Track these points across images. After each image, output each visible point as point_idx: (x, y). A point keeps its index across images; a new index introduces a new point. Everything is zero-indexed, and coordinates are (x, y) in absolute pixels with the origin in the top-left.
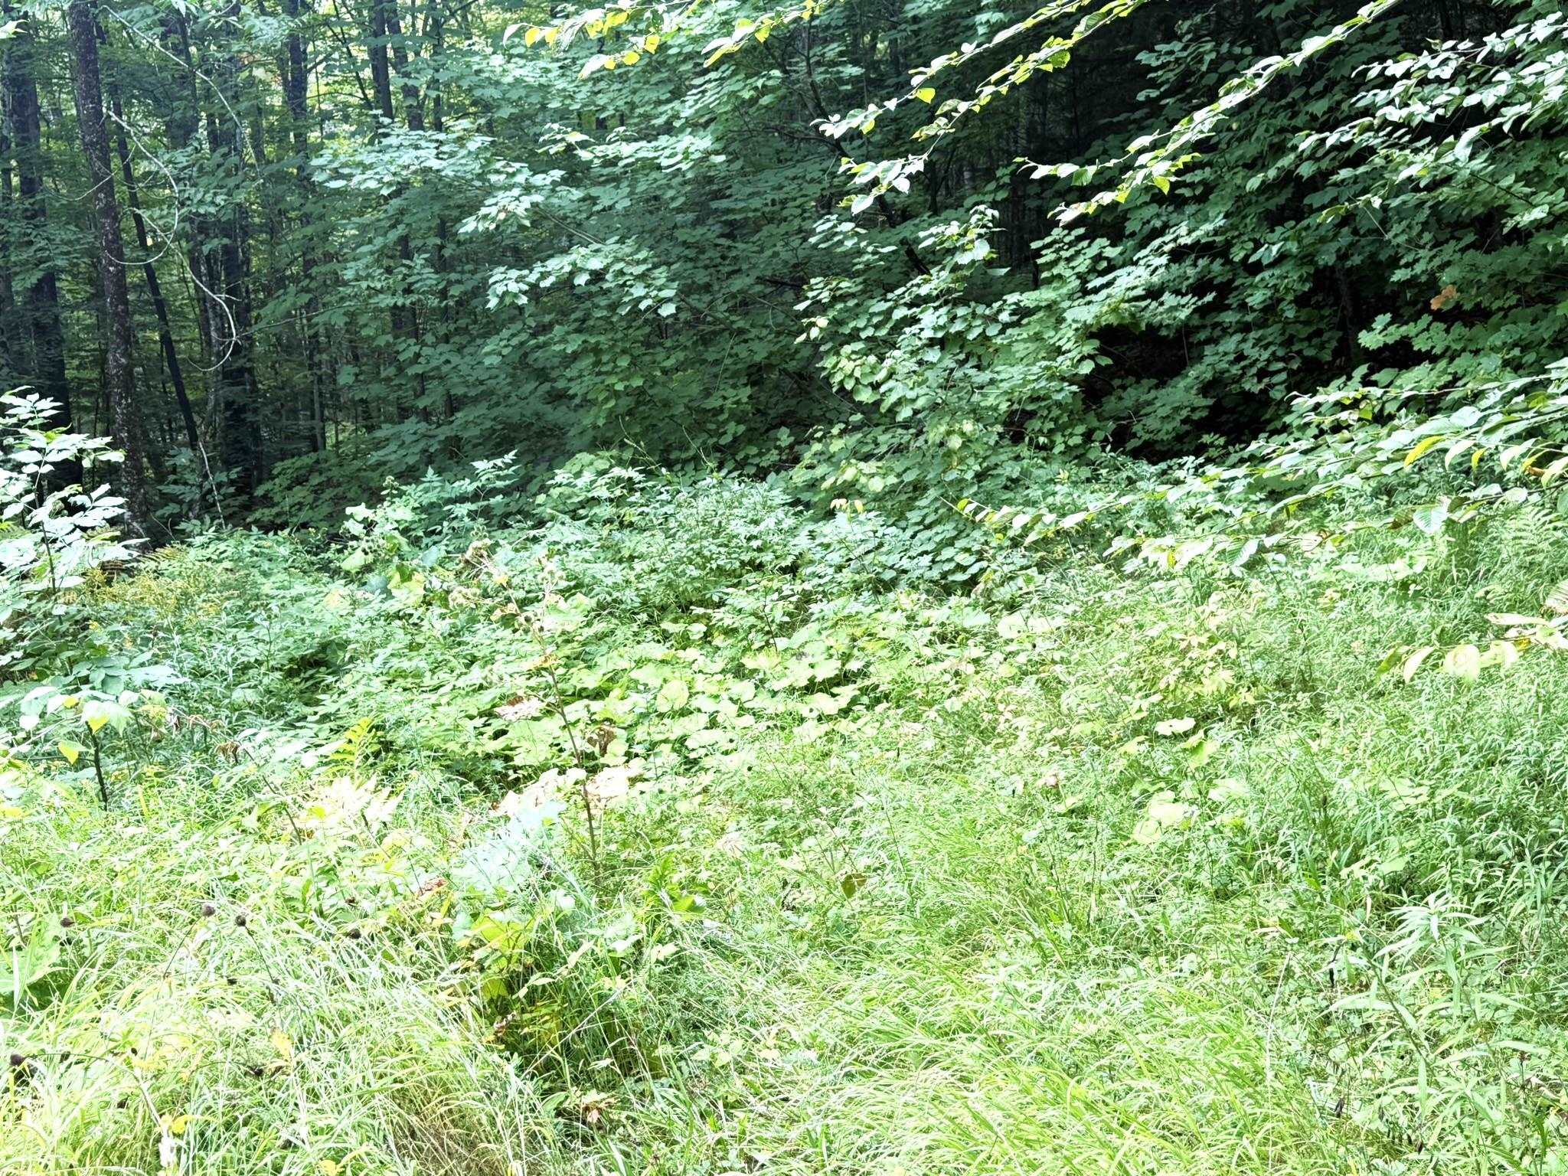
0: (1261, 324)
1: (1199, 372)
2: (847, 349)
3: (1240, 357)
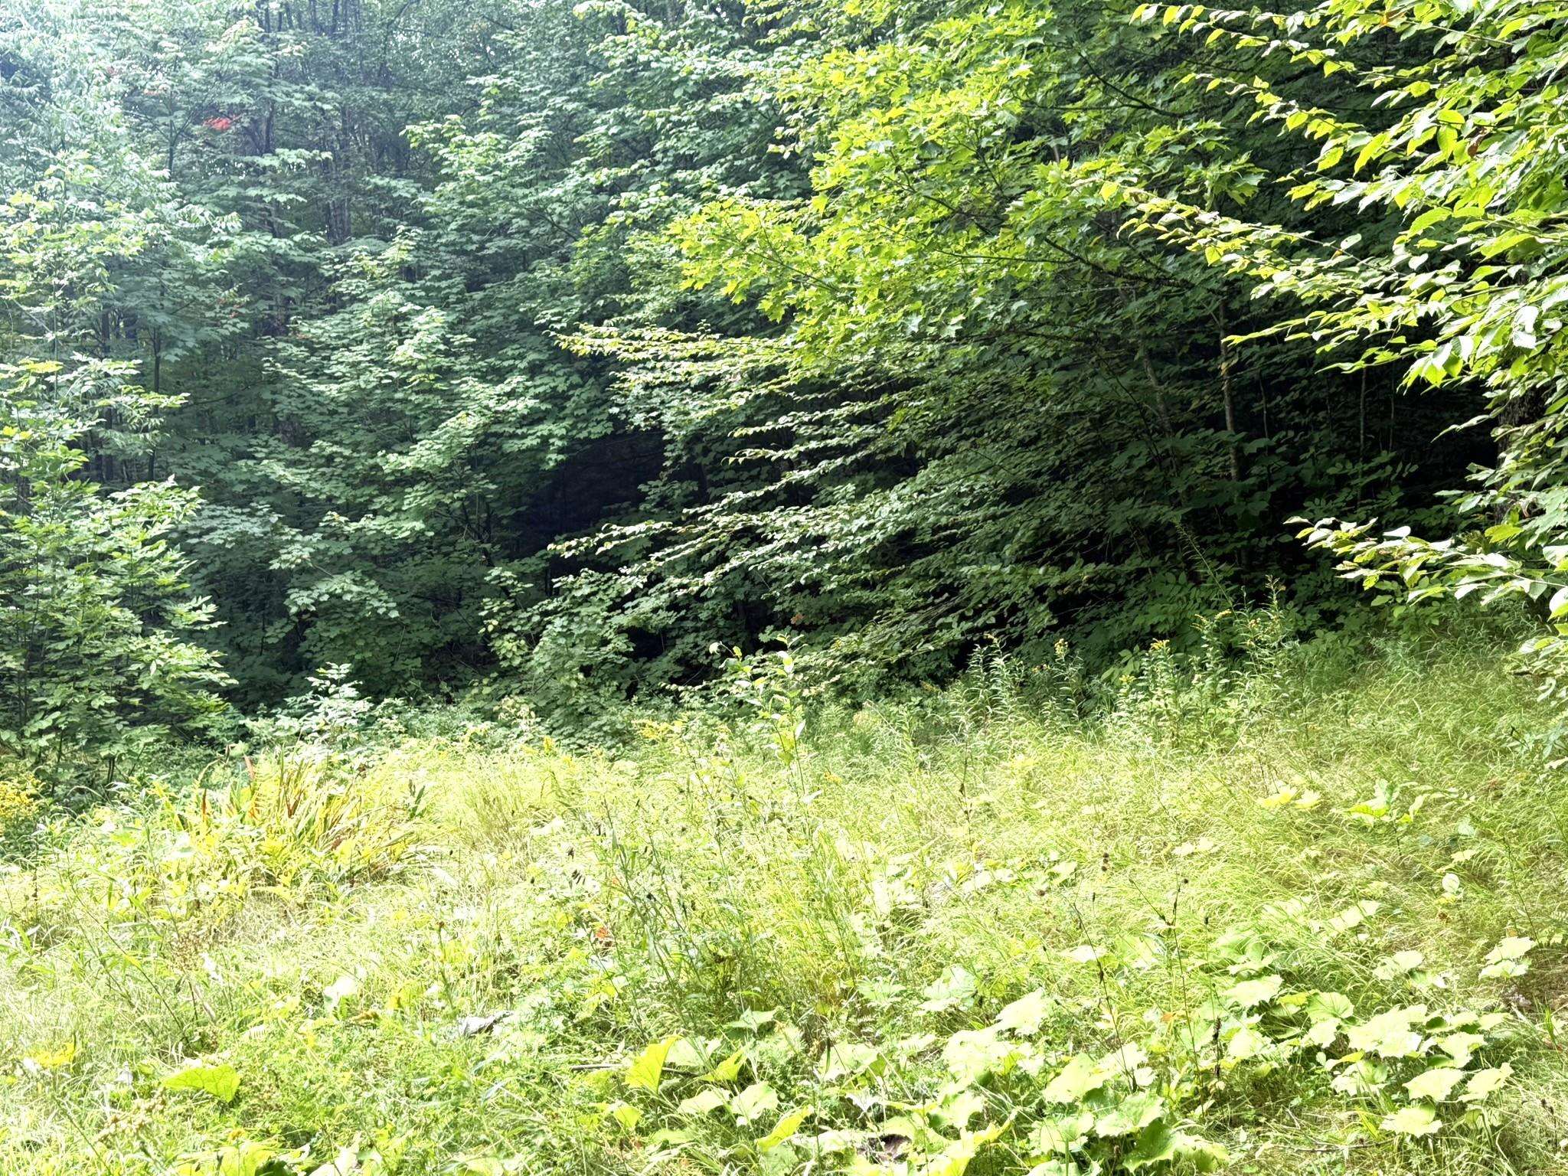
0: (704, 629)
1: (676, 652)
2: (508, 636)
3: (696, 645)
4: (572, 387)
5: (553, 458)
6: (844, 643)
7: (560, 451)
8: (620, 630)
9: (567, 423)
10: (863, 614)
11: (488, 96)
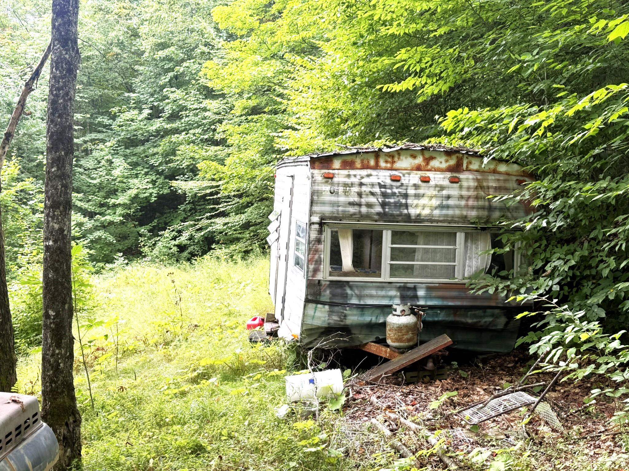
2: (146, 247)
4: (157, 179)
5: (153, 199)
6: (233, 247)
7: (155, 197)
8: (175, 245)
9: (157, 189)
10: (238, 240)
11: (134, 100)
